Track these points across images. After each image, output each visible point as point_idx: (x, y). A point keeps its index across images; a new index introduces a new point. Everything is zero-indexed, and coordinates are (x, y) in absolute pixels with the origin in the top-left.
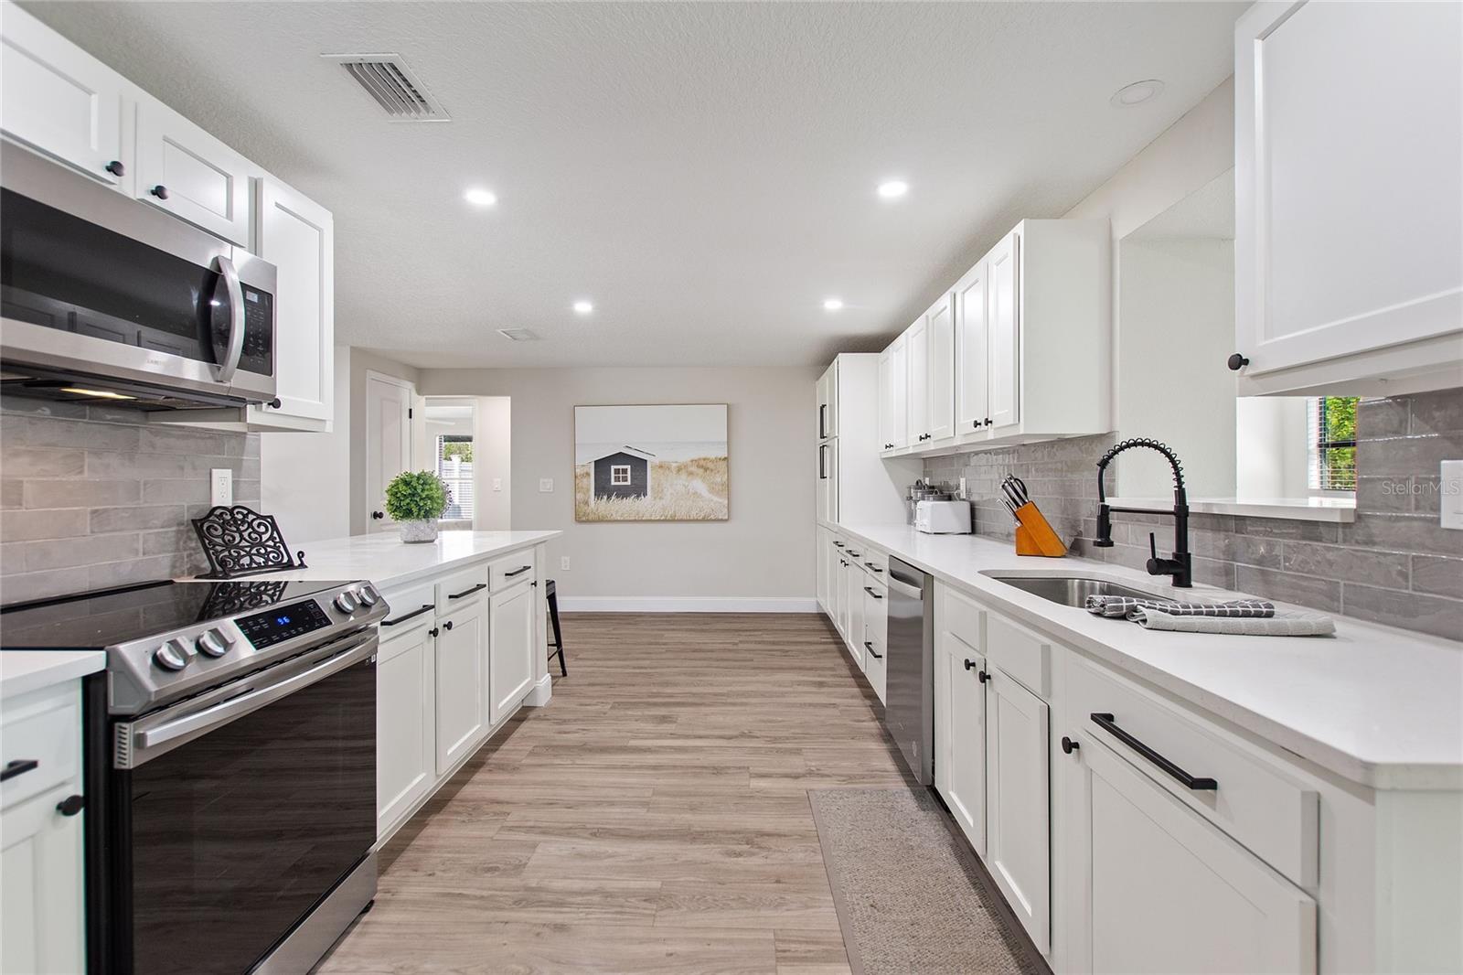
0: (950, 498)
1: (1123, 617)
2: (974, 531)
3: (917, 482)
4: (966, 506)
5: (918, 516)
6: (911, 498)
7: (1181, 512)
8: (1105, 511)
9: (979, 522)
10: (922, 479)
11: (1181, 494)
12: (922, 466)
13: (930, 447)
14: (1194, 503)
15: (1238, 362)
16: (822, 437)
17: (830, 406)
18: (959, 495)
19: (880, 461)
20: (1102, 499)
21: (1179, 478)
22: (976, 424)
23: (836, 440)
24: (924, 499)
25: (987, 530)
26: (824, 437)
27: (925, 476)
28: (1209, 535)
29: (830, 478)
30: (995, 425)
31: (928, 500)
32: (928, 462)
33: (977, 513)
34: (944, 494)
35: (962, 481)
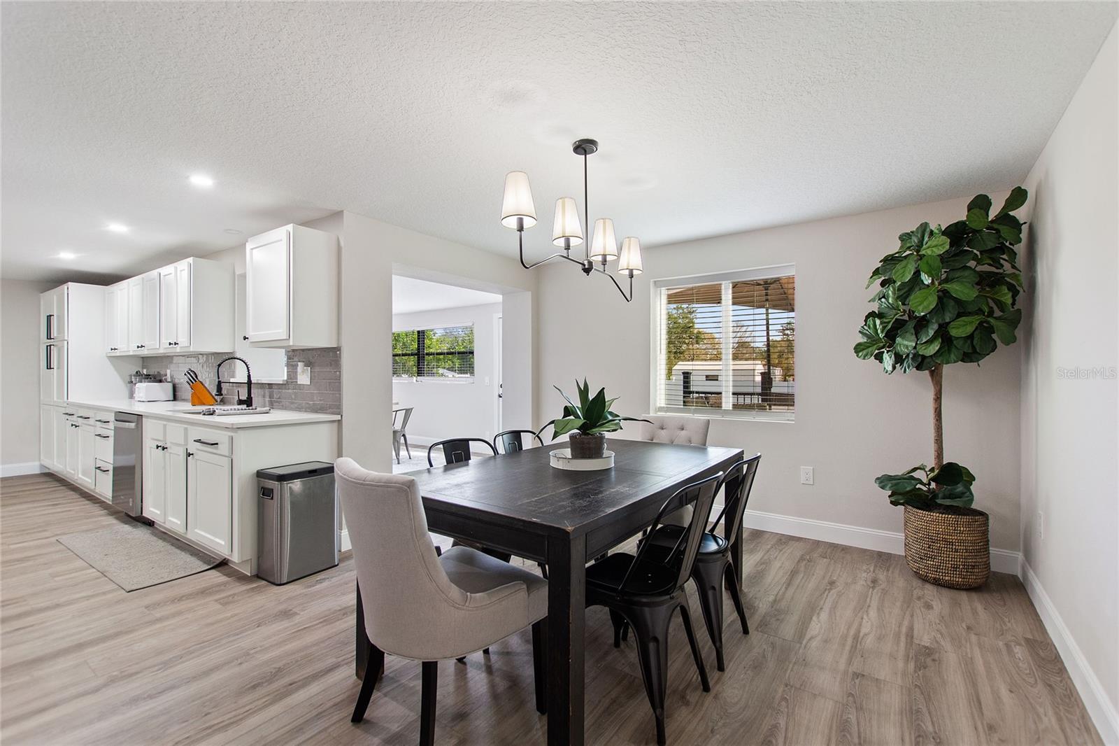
0: (160, 381)
1: (212, 414)
2: (175, 398)
3: (137, 372)
4: (170, 385)
5: (136, 392)
6: (132, 382)
7: (249, 383)
8: (220, 383)
9: (178, 394)
10: (140, 370)
11: (249, 376)
12: (141, 362)
13: (144, 352)
14: (254, 380)
15: (245, 338)
16: (49, 337)
17: (58, 316)
18: (166, 379)
19: (106, 358)
20: (219, 378)
21: (248, 371)
22: (170, 344)
23: (66, 342)
24: (141, 382)
25: (183, 398)
26: (50, 339)
27: (143, 368)
28: (260, 390)
29: (58, 368)
30: (180, 345)
31: (145, 382)
32: (145, 360)
33: (177, 389)
34: (158, 379)
35: (168, 371)
